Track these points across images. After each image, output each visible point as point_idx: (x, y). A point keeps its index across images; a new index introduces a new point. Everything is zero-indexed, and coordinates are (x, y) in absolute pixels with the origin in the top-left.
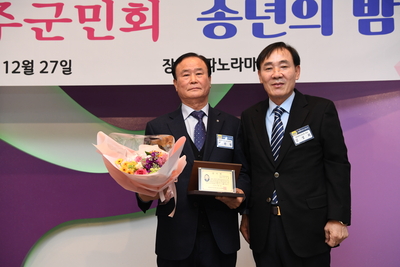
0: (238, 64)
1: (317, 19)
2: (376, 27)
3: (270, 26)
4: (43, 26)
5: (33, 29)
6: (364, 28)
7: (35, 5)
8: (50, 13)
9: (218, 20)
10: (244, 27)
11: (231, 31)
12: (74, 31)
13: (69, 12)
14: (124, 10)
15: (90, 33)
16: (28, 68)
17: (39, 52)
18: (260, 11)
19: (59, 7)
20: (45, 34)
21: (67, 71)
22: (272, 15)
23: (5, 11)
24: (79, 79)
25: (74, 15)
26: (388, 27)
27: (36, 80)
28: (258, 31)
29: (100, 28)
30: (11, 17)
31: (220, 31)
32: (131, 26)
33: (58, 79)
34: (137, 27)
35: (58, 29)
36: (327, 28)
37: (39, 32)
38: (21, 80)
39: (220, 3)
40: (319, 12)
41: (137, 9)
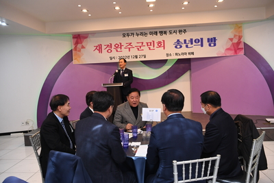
0: (183, 54)
1: (200, 43)
2: (212, 45)
3: (189, 45)
4: (139, 47)
6: (210, 45)
7: (137, 43)
8: (140, 44)
9: (178, 44)
10: (184, 45)
11: (181, 47)
12: (146, 48)
13: (145, 44)
14: (157, 43)
15: (150, 48)
16: (136, 57)
17: (139, 53)
18: (187, 42)
19: (142, 43)
20: (140, 49)
21: (145, 57)
22: (190, 43)
23: (130, 45)
24: (147, 59)
25: (146, 44)
26: (215, 45)
27: (139, 59)
28: (187, 46)
29: (152, 47)
30: (132, 46)
31: (178, 47)
33: (143, 59)
34: (160, 47)
35: (142, 48)
36: (202, 46)
37: (138, 49)
38: (135, 60)
39: (178, 40)
40: (200, 42)
41: (159, 43)
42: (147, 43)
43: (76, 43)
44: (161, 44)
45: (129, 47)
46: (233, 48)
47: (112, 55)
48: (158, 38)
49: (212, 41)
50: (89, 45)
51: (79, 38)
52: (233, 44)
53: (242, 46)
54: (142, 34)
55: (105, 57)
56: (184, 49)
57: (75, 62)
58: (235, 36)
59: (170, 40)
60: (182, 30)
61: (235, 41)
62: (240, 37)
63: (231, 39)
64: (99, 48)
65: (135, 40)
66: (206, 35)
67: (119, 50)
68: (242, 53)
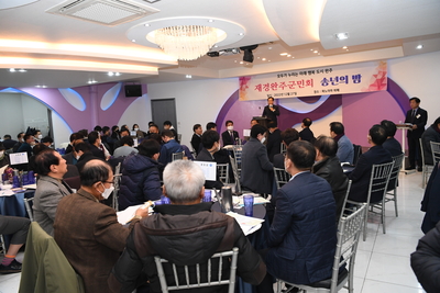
1: (345, 81)
2: (357, 81)
3: (335, 83)
6: (355, 82)
8: (292, 83)
9: (325, 82)
10: (330, 83)
11: (327, 84)
12: (297, 86)
13: (296, 83)
15: (300, 87)
16: (289, 94)
17: (290, 91)
18: (333, 80)
19: (294, 82)
21: (296, 94)
26: (359, 81)
28: (333, 84)
29: (301, 85)
31: (325, 84)
33: (294, 96)
34: (308, 85)
35: (294, 86)
36: (347, 83)
37: (290, 87)
38: (287, 97)
39: (325, 79)
40: (346, 79)
41: (308, 81)
42: (298, 82)
43: (242, 84)
44: (310, 83)
45: (283, 85)
46: (377, 84)
47: (269, 93)
48: (307, 77)
49: (357, 78)
50: (252, 85)
51: (244, 80)
52: (377, 80)
53: (386, 82)
54: (293, 74)
55: (264, 95)
56: (330, 86)
57: (240, 99)
58: (379, 72)
59: (317, 78)
60: (329, 69)
61: (380, 77)
62: (384, 74)
63: (375, 76)
64: (259, 88)
65: (287, 80)
66: (350, 73)
67: (275, 88)
68: (385, 88)
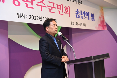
1: (88, 17)
4: (50, 8)
5: (49, 9)
7: (49, 2)
12: (55, 10)
13: (56, 6)
14: (65, 8)
15: (59, 12)
19: (54, 3)
20: (51, 11)
22: (83, 14)
23: (43, 2)
30: (44, 4)
32: (66, 12)
39: (78, 10)
40: (88, 15)
41: (66, 8)
42: (58, 5)
45: (41, 4)
46: (101, 25)
49: (93, 17)
52: (101, 21)
53: (105, 24)
58: (101, 15)
60: (80, 1)
62: (103, 18)
63: (100, 18)
67: (30, 4)
